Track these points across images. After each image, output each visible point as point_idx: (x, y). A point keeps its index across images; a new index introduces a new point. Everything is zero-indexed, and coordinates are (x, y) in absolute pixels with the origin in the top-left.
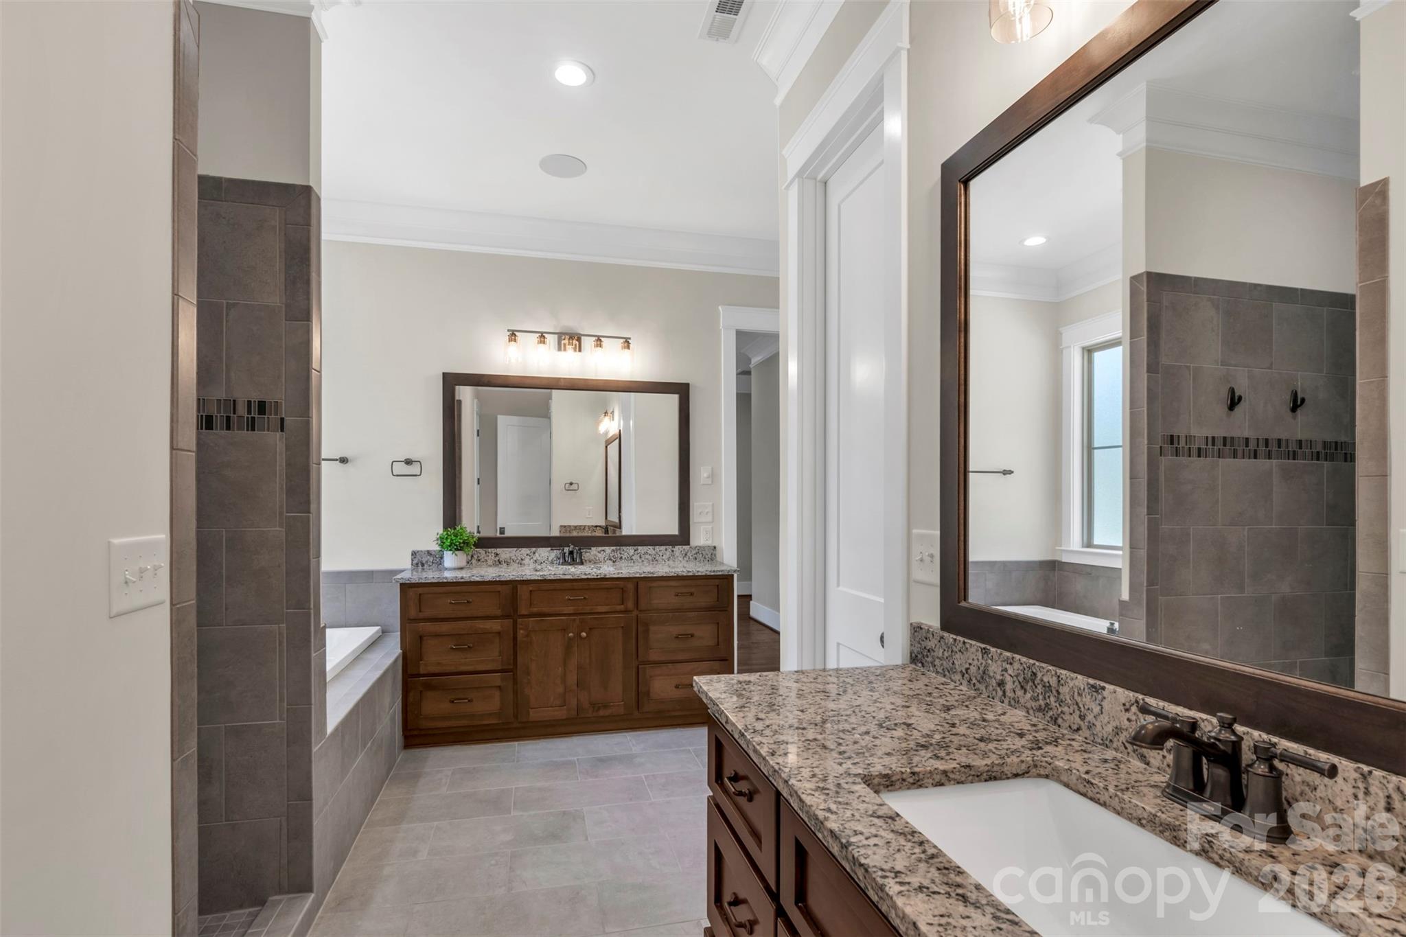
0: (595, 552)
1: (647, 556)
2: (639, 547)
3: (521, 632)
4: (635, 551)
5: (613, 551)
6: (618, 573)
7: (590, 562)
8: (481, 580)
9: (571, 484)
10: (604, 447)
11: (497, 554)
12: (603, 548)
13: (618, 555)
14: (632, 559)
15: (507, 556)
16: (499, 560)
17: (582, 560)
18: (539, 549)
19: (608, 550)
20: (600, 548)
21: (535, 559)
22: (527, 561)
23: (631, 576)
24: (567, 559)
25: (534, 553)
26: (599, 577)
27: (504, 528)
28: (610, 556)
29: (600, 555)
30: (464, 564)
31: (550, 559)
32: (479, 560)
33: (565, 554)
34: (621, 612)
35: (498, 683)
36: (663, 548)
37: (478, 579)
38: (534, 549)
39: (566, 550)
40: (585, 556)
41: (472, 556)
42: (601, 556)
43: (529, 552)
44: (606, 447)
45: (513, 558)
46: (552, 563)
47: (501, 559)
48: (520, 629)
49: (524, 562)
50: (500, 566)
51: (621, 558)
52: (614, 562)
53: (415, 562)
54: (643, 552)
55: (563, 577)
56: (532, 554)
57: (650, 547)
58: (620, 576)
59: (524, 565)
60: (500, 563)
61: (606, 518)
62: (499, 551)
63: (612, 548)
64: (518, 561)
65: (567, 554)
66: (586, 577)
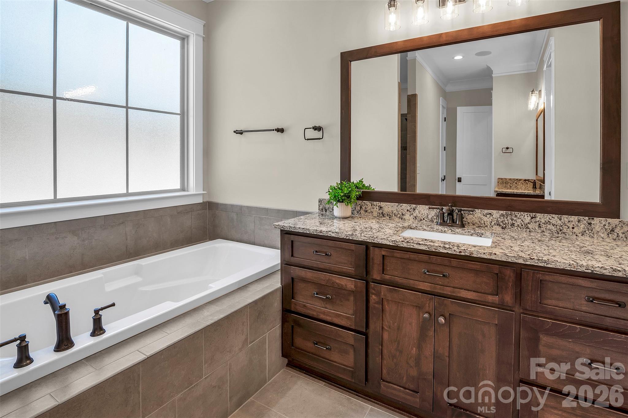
0: (479, 215)
1: (550, 227)
2: (538, 214)
3: (373, 298)
4: (532, 218)
5: (502, 215)
6: (491, 254)
7: (474, 224)
8: (336, 236)
9: (507, 148)
10: (536, 121)
11: (381, 207)
12: (490, 211)
13: (508, 220)
14: (528, 228)
15: (390, 209)
16: (382, 213)
17: (462, 222)
18: (418, 206)
19: (496, 214)
20: (486, 211)
21: (415, 215)
22: (407, 216)
23: (510, 260)
24: (446, 219)
25: (414, 210)
26: (462, 254)
27: (461, 178)
28: (497, 221)
29: (485, 219)
30: (349, 214)
31: (430, 217)
32: (366, 211)
33: (444, 213)
34: (493, 305)
35: (352, 342)
36: (574, 218)
37: (333, 235)
38: (414, 206)
39: (445, 209)
40: (468, 217)
41: (361, 207)
42: (487, 219)
43: (409, 208)
44: (537, 120)
45: (394, 212)
46: (432, 221)
47: (384, 212)
48: (373, 294)
49: (404, 217)
50: (383, 218)
51: (513, 225)
52: (502, 228)
53: (321, 207)
54: (543, 221)
55: (417, 247)
56: (412, 210)
57: (554, 216)
58: (493, 257)
59: (405, 219)
60: (383, 216)
61: (537, 174)
62: (383, 204)
63: (501, 212)
64: (399, 216)
65: (446, 215)
66: (445, 251)
